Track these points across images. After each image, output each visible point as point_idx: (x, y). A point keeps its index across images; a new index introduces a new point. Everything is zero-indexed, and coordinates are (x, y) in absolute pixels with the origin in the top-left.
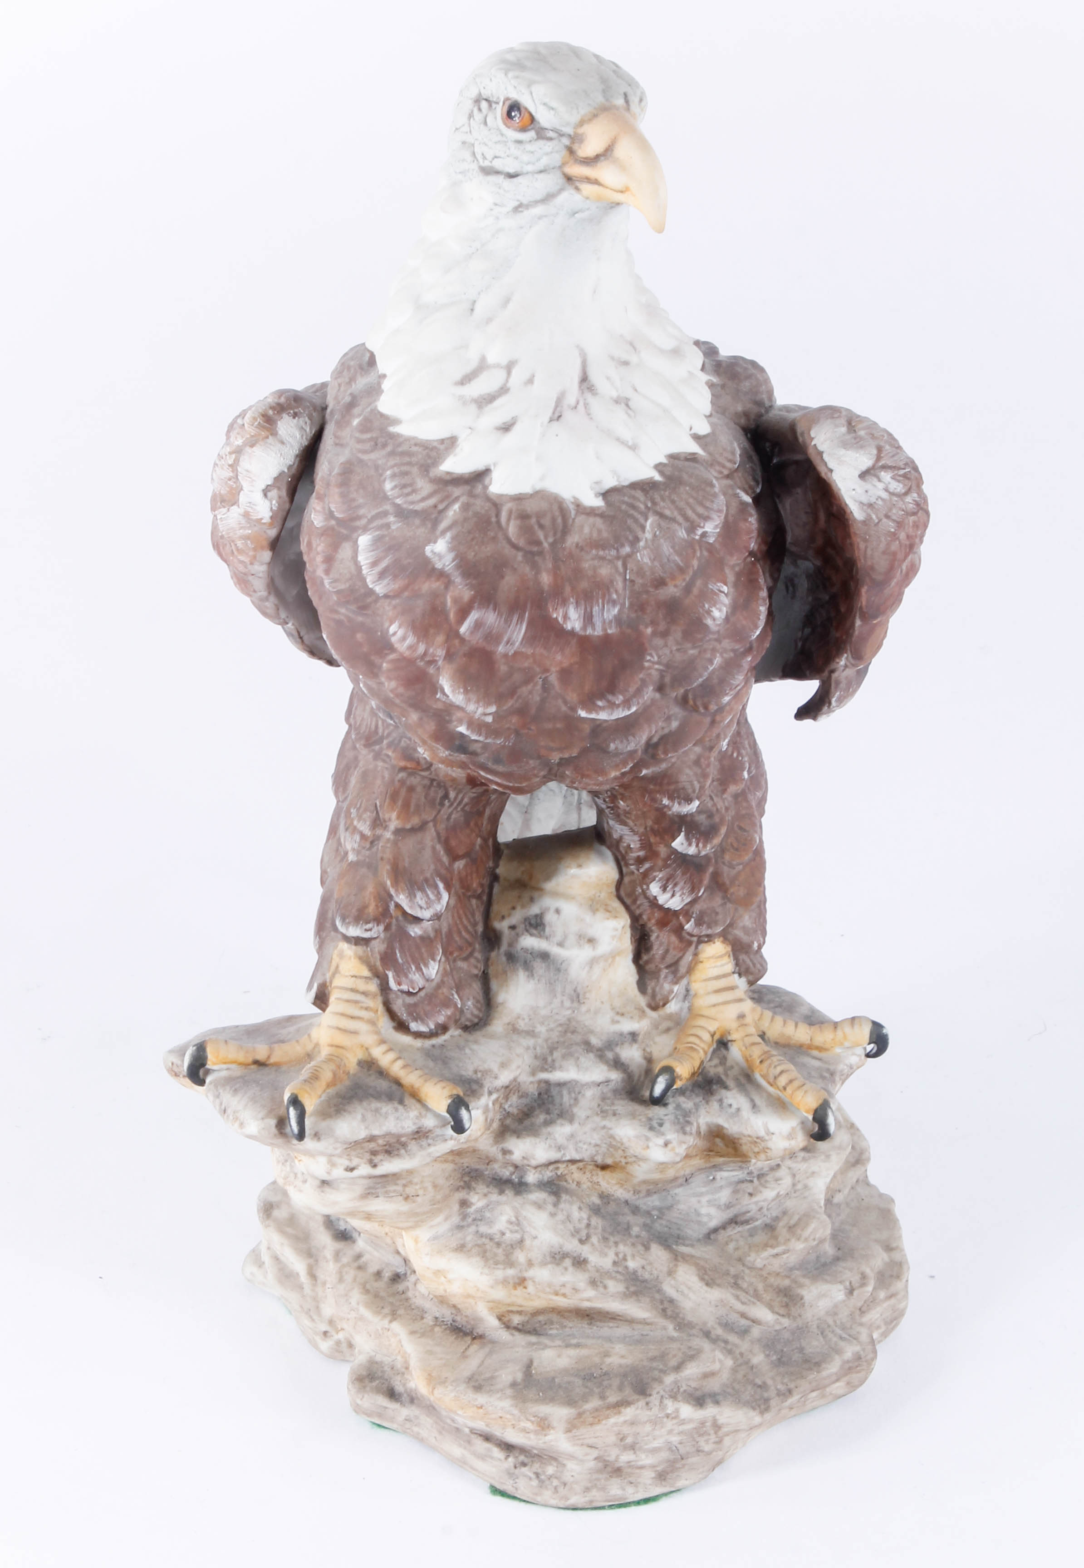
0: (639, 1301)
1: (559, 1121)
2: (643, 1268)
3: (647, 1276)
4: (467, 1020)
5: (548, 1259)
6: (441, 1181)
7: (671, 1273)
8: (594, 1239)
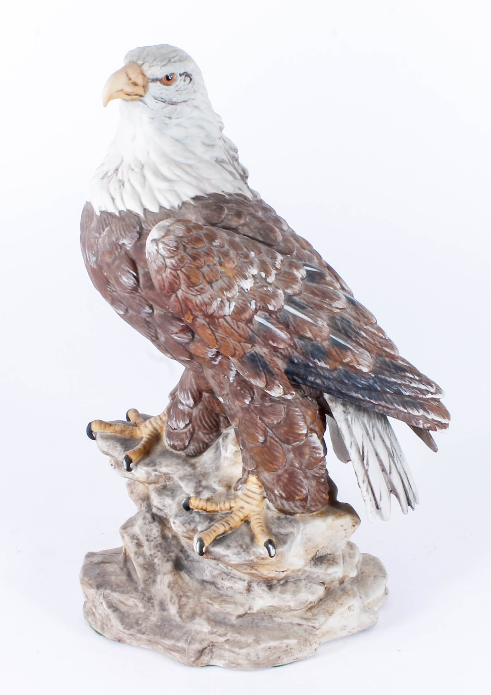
1: (170, 498)
2: (159, 565)
3: (157, 568)
4: (188, 452)
5: (131, 535)
6: (141, 494)
7: (164, 574)
8: (152, 543)
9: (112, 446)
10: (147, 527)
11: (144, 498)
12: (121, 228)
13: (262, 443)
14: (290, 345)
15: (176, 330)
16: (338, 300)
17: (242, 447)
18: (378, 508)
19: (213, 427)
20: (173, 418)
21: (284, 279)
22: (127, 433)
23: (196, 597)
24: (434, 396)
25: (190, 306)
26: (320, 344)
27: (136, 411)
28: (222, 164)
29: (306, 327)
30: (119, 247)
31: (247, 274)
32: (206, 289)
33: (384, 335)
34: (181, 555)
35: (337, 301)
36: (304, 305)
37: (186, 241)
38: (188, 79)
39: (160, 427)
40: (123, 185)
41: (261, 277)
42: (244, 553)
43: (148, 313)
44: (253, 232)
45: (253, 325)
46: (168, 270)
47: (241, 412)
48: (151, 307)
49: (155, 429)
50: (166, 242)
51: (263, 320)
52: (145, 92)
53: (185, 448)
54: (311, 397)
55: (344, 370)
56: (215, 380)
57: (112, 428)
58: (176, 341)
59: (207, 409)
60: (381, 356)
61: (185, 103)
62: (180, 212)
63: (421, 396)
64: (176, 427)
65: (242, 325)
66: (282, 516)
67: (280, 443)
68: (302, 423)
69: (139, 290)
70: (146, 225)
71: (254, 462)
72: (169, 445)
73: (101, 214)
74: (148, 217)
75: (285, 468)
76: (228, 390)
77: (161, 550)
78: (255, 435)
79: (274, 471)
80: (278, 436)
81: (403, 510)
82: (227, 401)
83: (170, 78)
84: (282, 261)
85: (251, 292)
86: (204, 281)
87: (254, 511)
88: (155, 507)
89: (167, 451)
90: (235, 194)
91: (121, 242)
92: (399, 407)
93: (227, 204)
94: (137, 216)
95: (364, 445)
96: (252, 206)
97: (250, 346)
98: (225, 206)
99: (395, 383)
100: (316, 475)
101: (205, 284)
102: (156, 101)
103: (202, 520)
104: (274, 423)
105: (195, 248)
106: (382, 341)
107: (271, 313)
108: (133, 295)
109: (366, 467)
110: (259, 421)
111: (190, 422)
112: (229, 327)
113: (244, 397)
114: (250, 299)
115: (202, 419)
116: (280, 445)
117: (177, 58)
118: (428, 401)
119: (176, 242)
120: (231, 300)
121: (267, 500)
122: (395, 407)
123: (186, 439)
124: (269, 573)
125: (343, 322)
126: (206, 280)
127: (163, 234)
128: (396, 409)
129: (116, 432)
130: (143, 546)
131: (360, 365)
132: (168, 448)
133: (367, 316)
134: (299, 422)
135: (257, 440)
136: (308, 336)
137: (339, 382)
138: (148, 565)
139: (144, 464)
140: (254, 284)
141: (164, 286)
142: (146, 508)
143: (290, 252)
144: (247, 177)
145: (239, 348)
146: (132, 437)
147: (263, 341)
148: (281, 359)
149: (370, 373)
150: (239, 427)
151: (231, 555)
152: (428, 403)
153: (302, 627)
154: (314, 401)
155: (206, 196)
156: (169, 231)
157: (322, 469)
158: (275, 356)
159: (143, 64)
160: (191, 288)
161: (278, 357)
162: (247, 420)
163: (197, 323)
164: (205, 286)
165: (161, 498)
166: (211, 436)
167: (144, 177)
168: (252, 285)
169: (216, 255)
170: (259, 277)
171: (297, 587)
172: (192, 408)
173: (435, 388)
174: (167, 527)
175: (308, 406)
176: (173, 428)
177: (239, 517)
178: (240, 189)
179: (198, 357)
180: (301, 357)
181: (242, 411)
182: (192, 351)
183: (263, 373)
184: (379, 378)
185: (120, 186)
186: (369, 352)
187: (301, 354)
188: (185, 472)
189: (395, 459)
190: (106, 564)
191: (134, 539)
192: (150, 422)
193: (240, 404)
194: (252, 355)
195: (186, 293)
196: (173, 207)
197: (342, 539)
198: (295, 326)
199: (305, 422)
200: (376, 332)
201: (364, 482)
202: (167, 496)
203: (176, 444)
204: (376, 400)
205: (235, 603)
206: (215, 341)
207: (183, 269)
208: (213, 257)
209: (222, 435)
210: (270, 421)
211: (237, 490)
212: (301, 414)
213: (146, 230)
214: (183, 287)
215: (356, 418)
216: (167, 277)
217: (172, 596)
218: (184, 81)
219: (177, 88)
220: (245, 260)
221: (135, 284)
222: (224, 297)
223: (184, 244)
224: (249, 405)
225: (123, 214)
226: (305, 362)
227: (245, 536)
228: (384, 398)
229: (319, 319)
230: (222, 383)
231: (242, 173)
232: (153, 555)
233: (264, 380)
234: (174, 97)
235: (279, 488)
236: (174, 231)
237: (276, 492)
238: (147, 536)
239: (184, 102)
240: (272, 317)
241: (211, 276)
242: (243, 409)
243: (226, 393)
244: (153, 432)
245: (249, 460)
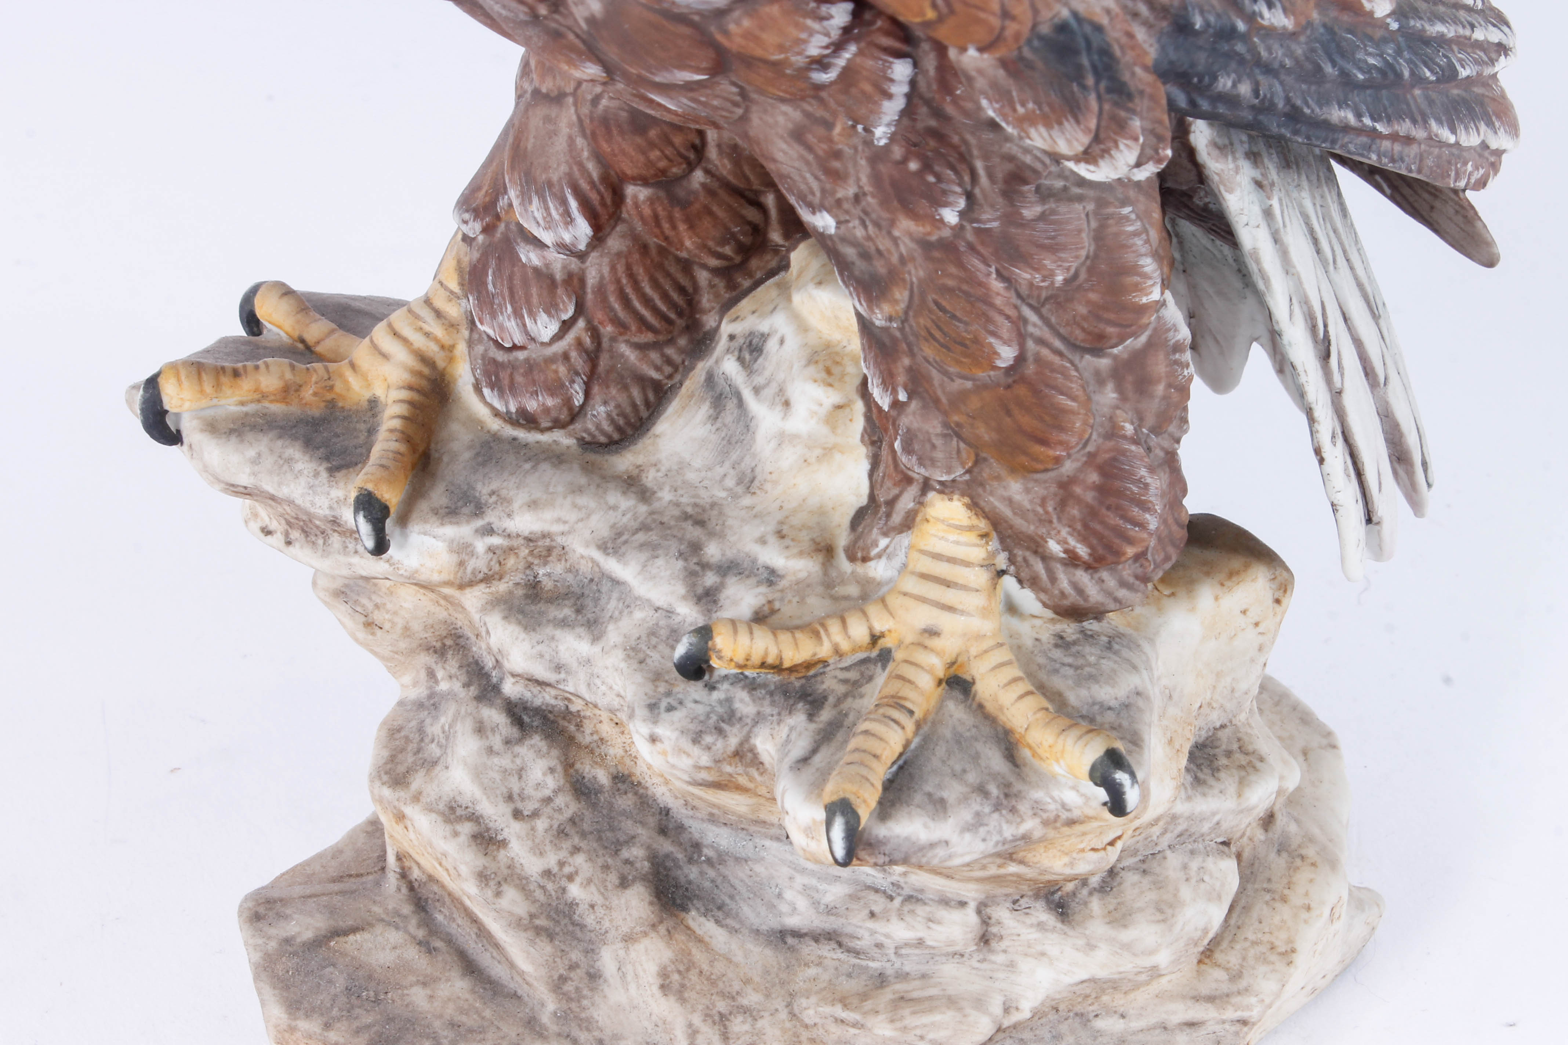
0: (532, 942)
1: (581, 630)
2: (592, 906)
3: (590, 920)
4: (586, 430)
5: (441, 806)
6: (416, 626)
7: (629, 939)
8: (541, 824)
9: (269, 461)
10: (504, 761)
11: (438, 645)
13: (1010, 370)
17: (902, 397)
18: (1369, 521)
19: (673, 316)
20: (501, 307)
22: (308, 393)
23: (779, 1003)
27: (283, 290)
34: (666, 846)
39: (443, 347)
42: (996, 816)
47: (920, 260)
49: (424, 359)
53: (575, 415)
55: (1325, 27)
59: (644, 248)
64: (519, 338)
66: (1070, 629)
67: (1070, 356)
68: (1149, 260)
71: (962, 446)
72: (496, 415)
75: (1090, 448)
76: (864, 180)
77: (583, 844)
78: (976, 341)
79: (1045, 471)
80: (1062, 331)
82: (856, 223)
87: (980, 637)
88: (513, 675)
89: (496, 437)
92: (1440, 130)
99: (1442, 39)
103: (768, 710)
104: (1051, 283)
109: (1336, 377)
110: (997, 285)
111: (580, 309)
113: (939, 200)
115: (629, 290)
116: (1072, 363)
121: (1009, 582)
122: (1431, 132)
123: (573, 382)
124: (1071, 864)
129: (264, 396)
130: (503, 844)
132: (495, 425)
134: (1140, 262)
135: (987, 361)
138: (549, 917)
139: (435, 512)
142: (466, 685)
145: (1022, 7)
146: (331, 405)
148: (1145, 23)
149: (1389, 21)
151: (954, 838)
152: (1490, 94)
153: (1202, 1031)
158: (1131, 15)
162: (950, 290)
165: (536, 637)
166: (670, 351)
171: (1159, 885)
172: (583, 255)
174: (579, 746)
176: (508, 345)
177: (930, 671)
179: (753, 62)
181: (928, 258)
183: (1091, 99)
184: (1408, 33)
188: (612, 517)
190: (351, 938)
191: (460, 819)
193: (922, 229)
194: (1062, 28)
197: (1252, 660)
201: (1332, 440)
202: (563, 623)
203: (532, 405)
204: (1390, 120)
205: (952, 1002)
209: (723, 342)
210: (1036, 278)
211: (865, 559)
212: (1138, 224)
217: (690, 1025)
224: (960, 228)
226: (1224, 19)
227: (979, 746)
230: (837, 155)
232: (555, 869)
233: (1092, 123)
235: (1064, 532)
237: (1054, 547)
238: (510, 798)
242: (926, 245)
243: (851, 190)
244: (420, 374)
245: (938, 442)
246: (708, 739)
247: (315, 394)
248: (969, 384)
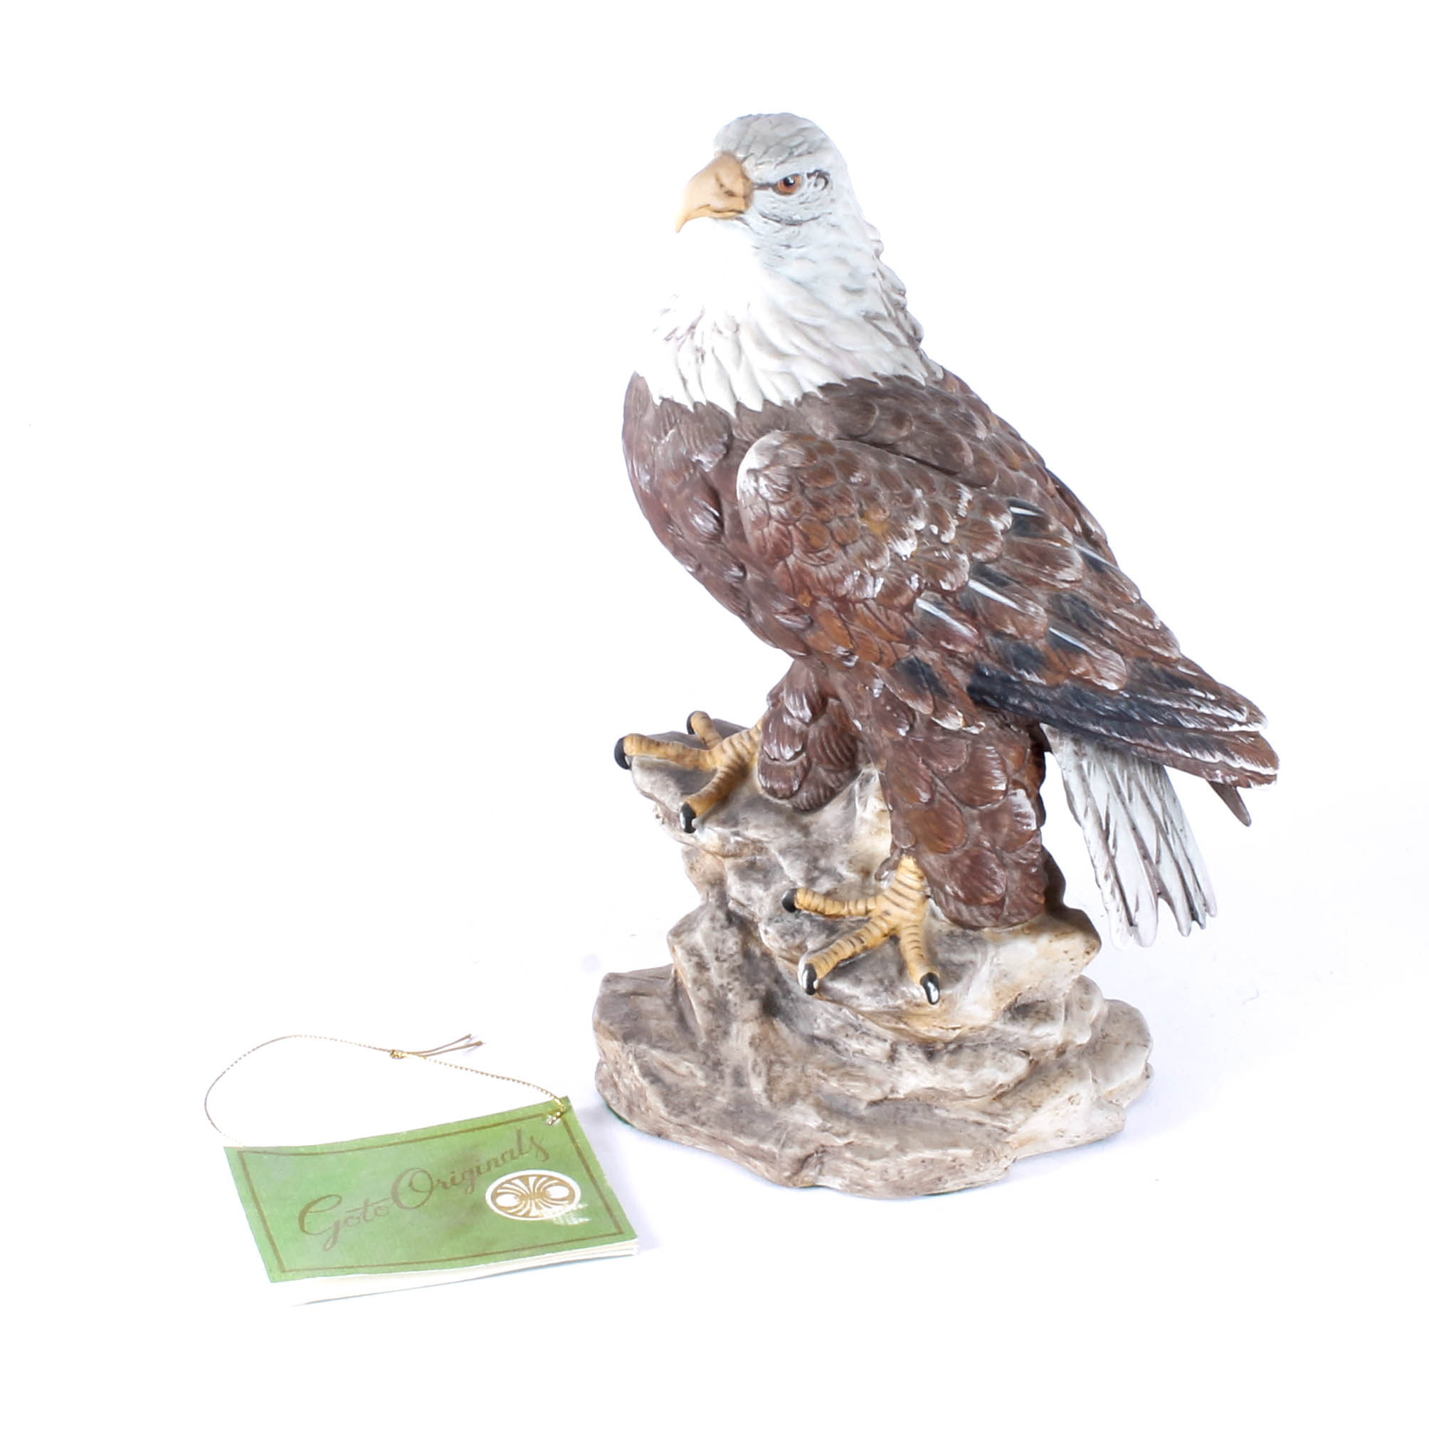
9: (659, 784)
10: (717, 935)
11: (713, 882)
12: (696, 434)
13: (926, 804)
14: (977, 647)
15: (783, 608)
16: (1068, 567)
17: (890, 807)
18: (1131, 925)
19: (843, 760)
20: (773, 740)
21: (971, 535)
22: (687, 760)
23: (799, 1065)
24: (1244, 728)
25: (808, 580)
26: (1030, 645)
27: (705, 716)
28: (875, 322)
29: (1006, 617)
30: (691, 467)
31: (906, 530)
32: (835, 555)
33: (1152, 623)
34: (775, 988)
35: (1066, 570)
36: (1005, 579)
37: (805, 476)
38: (823, 181)
39: (749, 753)
40: (703, 356)
41: (932, 533)
42: (885, 994)
43: (735, 577)
44: (921, 450)
45: (913, 615)
46: (774, 524)
47: (890, 749)
48: (742, 568)
49: (739, 756)
50: (771, 476)
51: (931, 606)
52: (747, 206)
53: (792, 794)
54: (1016, 725)
55: (1075, 688)
56: (849, 692)
57: (661, 750)
58: (782, 624)
59: (835, 727)
60: (1144, 660)
61: (816, 221)
62: (798, 411)
63: (1218, 729)
64: (777, 756)
65: (895, 615)
66: (958, 930)
67: (958, 804)
68: (999, 772)
69: (723, 539)
70: (739, 431)
71: (911, 834)
72: (763, 787)
73: (662, 404)
74: (744, 418)
75: (966, 848)
76: (870, 710)
77: (740, 978)
78: (912, 788)
79: (944, 853)
80: (955, 793)
81: (1180, 928)
82: (868, 727)
83: (792, 181)
84: (969, 502)
85: (912, 560)
86: (833, 543)
87: (908, 920)
88: (733, 899)
89: (760, 797)
90: (895, 376)
91: (695, 458)
92: (1175, 749)
93: (880, 400)
94: (723, 415)
95: (1110, 812)
96: (923, 401)
97: (907, 647)
98: (875, 402)
99: (1169, 708)
100: (1021, 861)
101: (834, 548)
102: (765, 220)
103: (815, 931)
104: (947, 771)
105: (818, 488)
106: (1148, 634)
107: (945, 594)
108: (710, 546)
109: (1112, 851)
110: (922, 766)
111: (804, 749)
112: (873, 618)
113: (897, 725)
114: (909, 572)
115: (825, 744)
116: (958, 808)
117: (804, 147)
118: (1234, 737)
119: (789, 477)
120: (878, 573)
121: (931, 901)
122: (1168, 749)
123: (795, 779)
124: (929, 1031)
125: (1075, 604)
126: (836, 542)
127: (767, 462)
128: (1169, 751)
129: (668, 757)
130: (708, 969)
131: (1102, 678)
132: (762, 792)
133: (1121, 590)
134: (993, 771)
135: (917, 797)
136: (1008, 632)
137: (1062, 706)
138: (716, 1004)
139: (717, 821)
140: (918, 546)
141: (765, 547)
142: (716, 901)
143: (988, 483)
144: (920, 340)
145: (888, 650)
146: (696, 768)
147: (930, 641)
148: (961, 668)
149: (1121, 692)
150: (886, 774)
151: (861, 996)
152: (1233, 741)
153: (984, 1129)
154: (1022, 732)
155: (845, 385)
156: (777, 456)
157: (1032, 852)
158: (950, 663)
159: (745, 159)
160: (811, 555)
161: (956, 665)
162: (902, 763)
163: (817, 608)
164: (834, 552)
165: (744, 883)
166: (840, 776)
167: (739, 347)
168: (914, 548)
169: (855, 500)
170: (928, 534)
171: (977, 1057)
172: (808, 725)
173: (1246, 714)
174: (753, 937)
175: (1009, 743)
176: (772, 757)
177: (880, 929)
178: (905, 367)
179: (819, 652)
180: (997, 665)
181: (894, 748)
182: (810, 643)
183: (928, 693)
184: (1137, 699)
185: (697, 361)
186: (1122, 655)
187: (996, 662)
188: (790, 840)
189: (1170, 837)
190: (641, 997)
191: (694, 955)
192: (731, 743)
193: (891, 735)
194: (911, 662)
195: (801, 561)
196: (787, 402)
197: (1066, 976)
198: (988, 616)
199: (1004, 771)
200: (1137, 619)
201: (1106, 877)
202: (757, 881)
203: (776, 786)
204: (1131, 737)
205: (867, 1080)
206: (848, 638)
207: (798, 524)
208: (849, 504)
209: (860, 776)
210: (940, 766)
211: (880, 880)
212: (997, 755)
213: (740, 440)
214: (797, 551)
215: (1097, 765)
216: (770, 534)
217: (755, 1061)
218: (816, 185)
219: (802, 199)
220: (905, 506)
221: (716, 529)
222: (865, 569)
223: (802, 481)
224: (906, 738)
225: (700, 409)
226: (1002, 674)
227: (889, 964)
228: (1146, 732)
229: (1031, 603)
230: (859, 697)
231: (911, 333)
232: (725, 985)
233: (931, 703)
234: (795, 214)
235: (953, 883)
236: (786, 456)
237: (948, 889)
238: (716, 951)
239: (814, 219)
240: (947, 601)
241: (845, 537)
242: (894, 743)
243: (866, 714)
244: (736, 763)
245: (902, 830)
246: (787, 937)
247: (690, 761)
248: (911, 807)
